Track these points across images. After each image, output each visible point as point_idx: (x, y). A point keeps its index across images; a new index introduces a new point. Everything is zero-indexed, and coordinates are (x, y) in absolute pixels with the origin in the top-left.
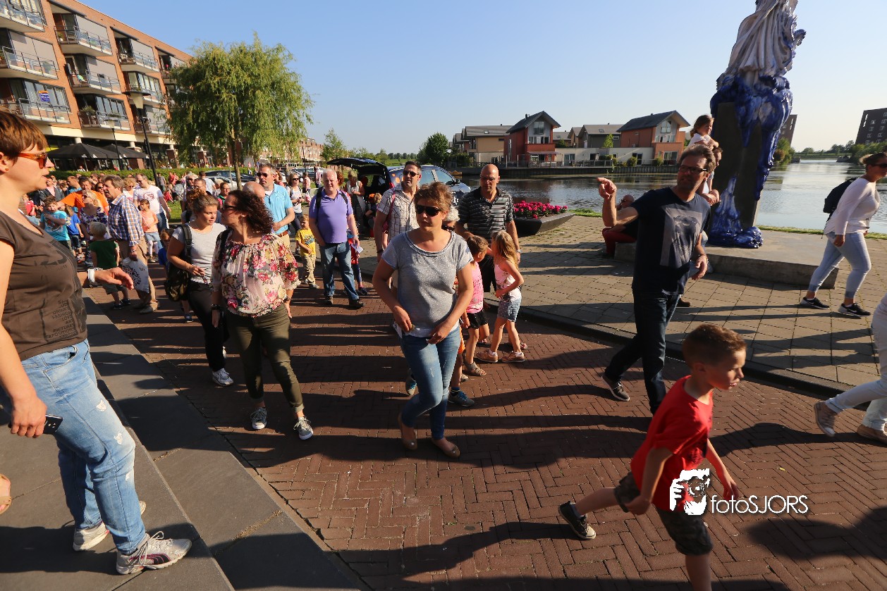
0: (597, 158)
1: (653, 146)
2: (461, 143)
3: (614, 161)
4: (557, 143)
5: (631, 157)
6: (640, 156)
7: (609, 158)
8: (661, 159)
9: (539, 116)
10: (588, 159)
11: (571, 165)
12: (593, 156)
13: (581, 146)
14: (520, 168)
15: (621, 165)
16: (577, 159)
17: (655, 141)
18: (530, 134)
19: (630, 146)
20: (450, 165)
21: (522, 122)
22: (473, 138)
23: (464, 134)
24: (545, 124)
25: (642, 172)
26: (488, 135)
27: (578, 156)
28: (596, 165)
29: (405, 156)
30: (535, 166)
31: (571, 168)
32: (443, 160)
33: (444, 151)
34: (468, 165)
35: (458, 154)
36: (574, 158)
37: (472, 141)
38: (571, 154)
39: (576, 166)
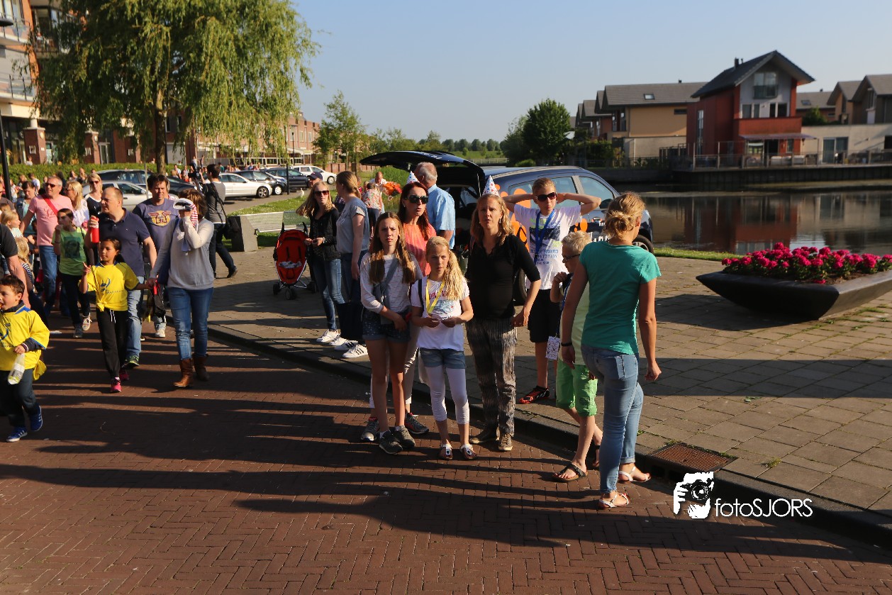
4: (805, 115)
9: (765, 61)
11: (839, 160)
13: (861, 120)
14: (723, 169)
18: (746, 98)
20: (572, 163)
21: (726, 75)
22: (618, 109)
23: (601, 103)
24: (779, 78)
26: (653, 102)
27: (855, 141)
29: (475, 146)
30: (757, 164)
31: (840, 166)
32: (557, 155)
33: (560, 135)
34: (610, 164)
35: (588, 142)
36: (846, 147)
37: (619, 115)
38: (839, 139)
39: (850, 162)
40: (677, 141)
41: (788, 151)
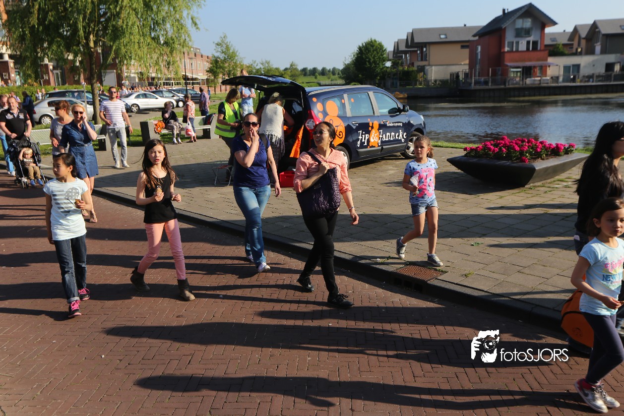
0: (617, 68)
4: (551, 49)
9: (523, 10)
10: (601, 70)
11: (574, 80)
12: (609, 67)
14: (493, 87)
16: (584, 71)
18: (509, 37)
20: (389, 83)
21: (496, 21)
22: (422, 45)
23: (409, 40)
24: (533, 22)
26: (446, 40)
27: (585, 67)
28: (615, 80)
29: (323, 72)
30: (517, 83)
31: (574, 84)
32: (379, 78)
33: (380, 64)
34: (416, 85)
35: (400, 68)
36: (578, 71)
37: (422, 49)
38: (574, 66)
39: (581, 81)
40: (462, 67)
41: (538, 75)
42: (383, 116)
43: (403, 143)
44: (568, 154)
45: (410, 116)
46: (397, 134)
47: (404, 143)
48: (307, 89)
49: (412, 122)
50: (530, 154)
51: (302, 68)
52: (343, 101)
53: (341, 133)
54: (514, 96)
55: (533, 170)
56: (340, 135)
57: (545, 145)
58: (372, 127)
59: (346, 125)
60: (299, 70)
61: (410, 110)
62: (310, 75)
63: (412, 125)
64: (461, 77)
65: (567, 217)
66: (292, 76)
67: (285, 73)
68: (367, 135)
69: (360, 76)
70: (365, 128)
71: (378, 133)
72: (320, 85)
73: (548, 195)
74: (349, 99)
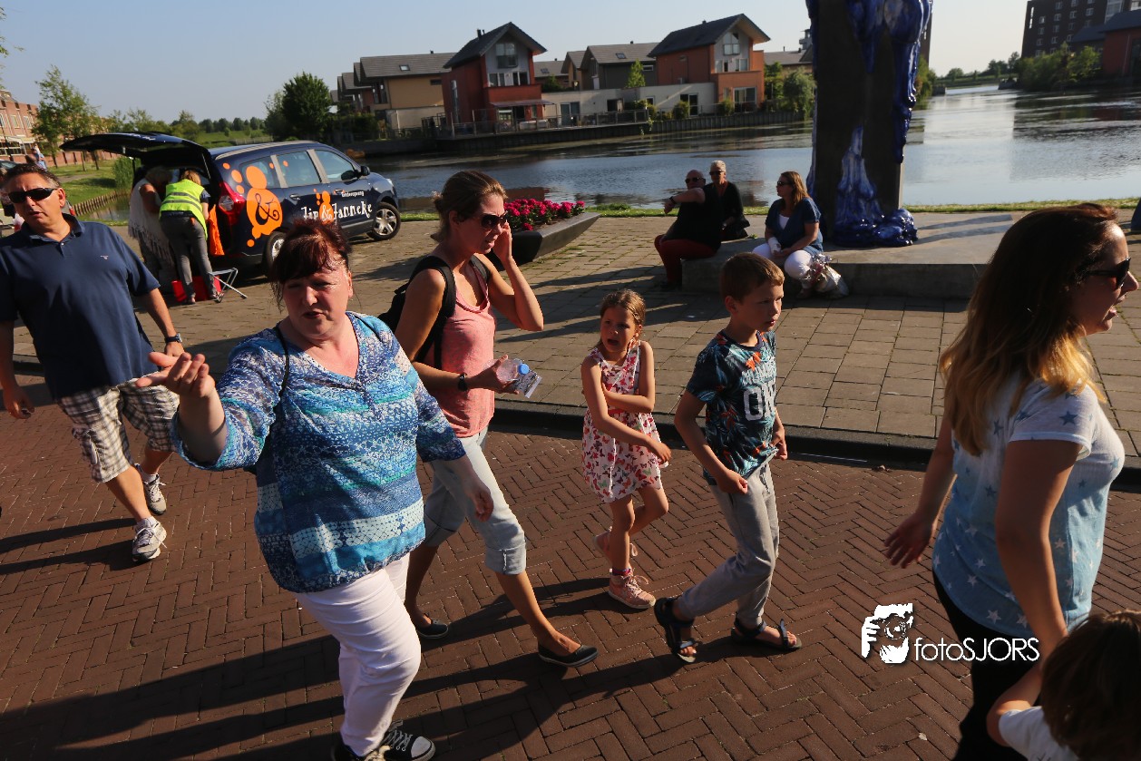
0: (620, 106)
1: (713, 79)
2: (356, 92)
3: (651, 110)
5: (679, 101)
6: (694, 99)
7: (641, 106)
8: (731, 102)
9: (504, 32)
10: (603, 109)
11: (574, 122)
12: (611, 104)
13: (588, 86)
14: (480, 135)
15: (664, 118)
16: (585, 111)
17: (716, 71)
18: (491, 67)
19: (673, 81)
20: (338, 137)
21: (472, 46)
22: (377, 81)
23: (359, 76)
24: (517, 48)
25: (701, 129)
26: (409, 74)
27: (584, 105)
28: (619, 122)
29: (238, 125)
30: (509, 129)
31: (576, 128)
32: (322, 130)
33: (322, 110)
34: (377, 137)
35: (352, 116)
36: (578, 111)
37: (379, 88)
38: (572, 104)
39: (583, 124)
40: (436, 110)
41: (533, 117)
42: (333, 183)
43: (368, 219)
44: (577, 214)
45: (373, 181)
46: (358, 208)
47: (370, 219)
48: (212, 151)
49: (376, 189)
50: (534, 219)
51: (202, 120)
52: (271, 166)
53: (275, 213)
54: (508, 147)
55: (539, 238)
56: (274, 215)
57: (550, 206)
58: (321, 201)
59: (282, 200)
60: (198, 122)
61: (372, 173)
62: (216, 131)
63: (377, 194)
64: (437, 123)
65: (585, 293)
66: (186, 133)
67: (174, 129)
68: (315, 212)
69: (295, 128)
70: (313, 203)
71: (331, 209)
72: (234, 144)
73: (561, 268)
74: (281, 163)
